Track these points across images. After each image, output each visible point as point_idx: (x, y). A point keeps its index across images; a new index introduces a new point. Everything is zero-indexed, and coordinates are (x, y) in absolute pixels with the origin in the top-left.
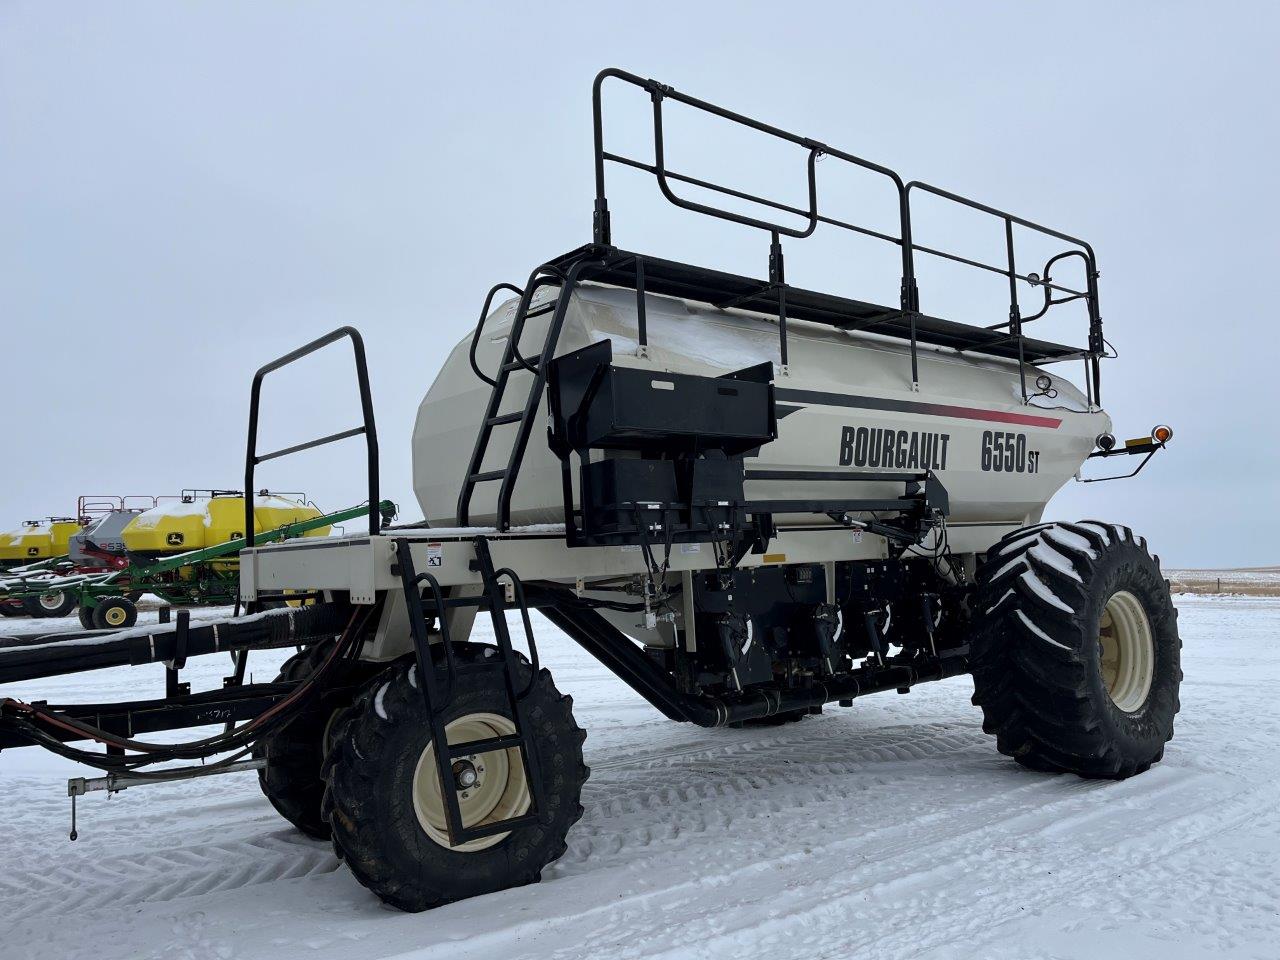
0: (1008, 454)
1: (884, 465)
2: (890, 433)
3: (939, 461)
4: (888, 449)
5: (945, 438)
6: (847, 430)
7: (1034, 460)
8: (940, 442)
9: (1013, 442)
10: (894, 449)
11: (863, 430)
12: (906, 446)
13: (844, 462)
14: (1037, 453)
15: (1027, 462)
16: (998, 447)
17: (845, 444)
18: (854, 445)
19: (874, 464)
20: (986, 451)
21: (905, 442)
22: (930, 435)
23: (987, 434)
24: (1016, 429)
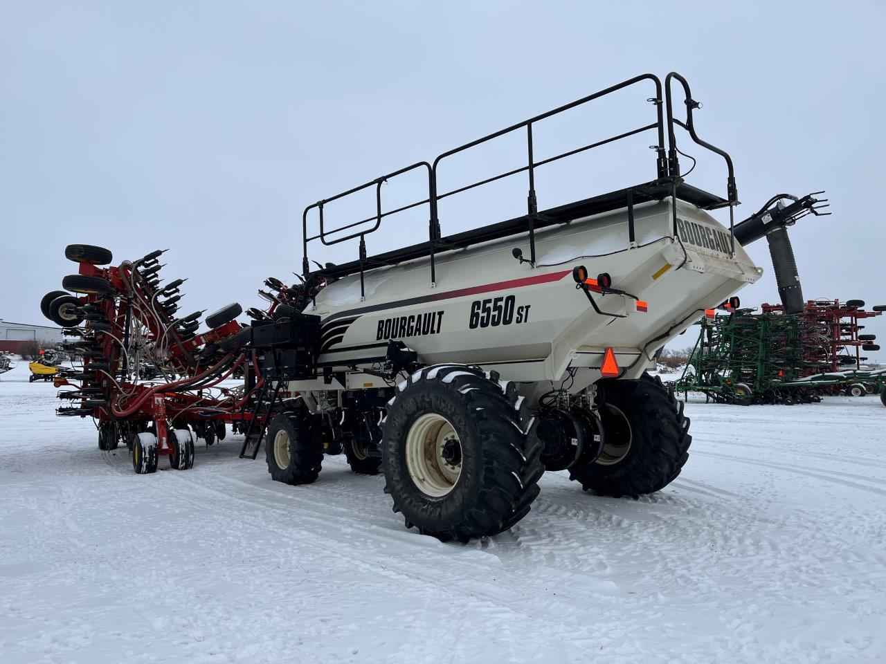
0: (496, 313)
1: (400, 336)
2: (404, 318)
3: (435, 328)
4: (402, 327)
5: (441, 313)
6: (381, 322)
7: (524, 313)
8: (437, 317)
9: (502, 303)
10: (406, 327)
11: (389, 321)
12: (413, 324)
13: (378, 338)
14: (528, 307)
15: (515, 315)
16: (487, 310)
17: (380, 329)
18: (384, 329)
19: (393, 337)
20: (474, 315)
21: (413, 321)
22: (430, 314)
23: (476, 304)
24: (504, 293)
